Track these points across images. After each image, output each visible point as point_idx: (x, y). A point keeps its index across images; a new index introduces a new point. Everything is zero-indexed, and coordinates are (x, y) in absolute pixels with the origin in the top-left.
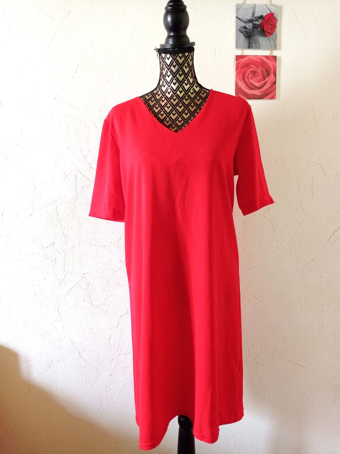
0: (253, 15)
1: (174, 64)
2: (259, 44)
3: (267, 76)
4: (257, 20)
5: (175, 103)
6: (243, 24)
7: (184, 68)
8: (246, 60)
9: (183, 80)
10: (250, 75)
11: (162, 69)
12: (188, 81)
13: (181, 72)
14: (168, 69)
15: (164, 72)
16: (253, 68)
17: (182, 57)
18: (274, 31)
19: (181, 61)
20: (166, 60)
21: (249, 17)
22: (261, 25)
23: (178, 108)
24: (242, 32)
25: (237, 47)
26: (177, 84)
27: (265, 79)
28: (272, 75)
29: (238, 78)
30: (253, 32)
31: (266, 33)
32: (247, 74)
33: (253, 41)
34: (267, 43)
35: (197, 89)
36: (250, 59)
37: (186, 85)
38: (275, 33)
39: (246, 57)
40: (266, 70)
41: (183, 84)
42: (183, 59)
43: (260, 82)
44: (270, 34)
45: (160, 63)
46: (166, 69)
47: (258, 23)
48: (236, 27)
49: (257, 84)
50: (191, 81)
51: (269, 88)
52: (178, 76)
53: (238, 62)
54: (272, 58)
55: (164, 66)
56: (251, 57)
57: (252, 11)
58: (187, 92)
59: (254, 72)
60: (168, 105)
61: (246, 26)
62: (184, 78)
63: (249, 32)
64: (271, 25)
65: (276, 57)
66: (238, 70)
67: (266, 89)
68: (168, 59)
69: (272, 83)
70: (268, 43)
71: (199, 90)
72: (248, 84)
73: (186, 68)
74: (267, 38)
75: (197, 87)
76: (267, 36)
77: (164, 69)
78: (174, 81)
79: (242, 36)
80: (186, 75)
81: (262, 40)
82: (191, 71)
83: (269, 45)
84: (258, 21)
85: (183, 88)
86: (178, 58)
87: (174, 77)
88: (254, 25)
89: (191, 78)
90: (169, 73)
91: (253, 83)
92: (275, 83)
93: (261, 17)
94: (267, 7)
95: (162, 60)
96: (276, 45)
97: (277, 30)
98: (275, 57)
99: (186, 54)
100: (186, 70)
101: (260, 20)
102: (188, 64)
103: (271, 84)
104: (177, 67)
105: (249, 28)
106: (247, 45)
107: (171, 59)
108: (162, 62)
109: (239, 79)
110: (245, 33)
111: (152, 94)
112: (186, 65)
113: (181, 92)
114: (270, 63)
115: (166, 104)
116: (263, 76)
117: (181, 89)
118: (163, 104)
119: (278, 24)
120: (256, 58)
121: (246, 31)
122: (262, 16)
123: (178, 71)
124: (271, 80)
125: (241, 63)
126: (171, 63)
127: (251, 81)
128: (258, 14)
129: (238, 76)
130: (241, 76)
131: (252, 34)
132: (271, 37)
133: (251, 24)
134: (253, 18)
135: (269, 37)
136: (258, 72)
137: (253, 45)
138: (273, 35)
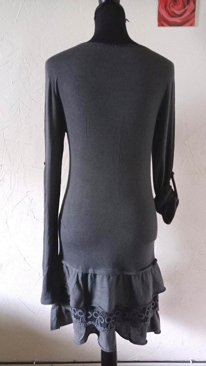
3: (187, 5)
10: (172, 4)
27: (185, 7)
28: (192, 3)
32: (168, 4)
43: (181, 10)
49: (178, 13)
51: (189, 16)
59: (175, 1)
67: (186, 17)
72: (170, 12)
91: (174, 11)
92: (194, 10)
103: (190, 12)
109: (162, 7)
116: (184, 4)
124: (191, 8)
127: (172, 9)
129: (161, 5)
130: (163, 4)
136: (178, 1)
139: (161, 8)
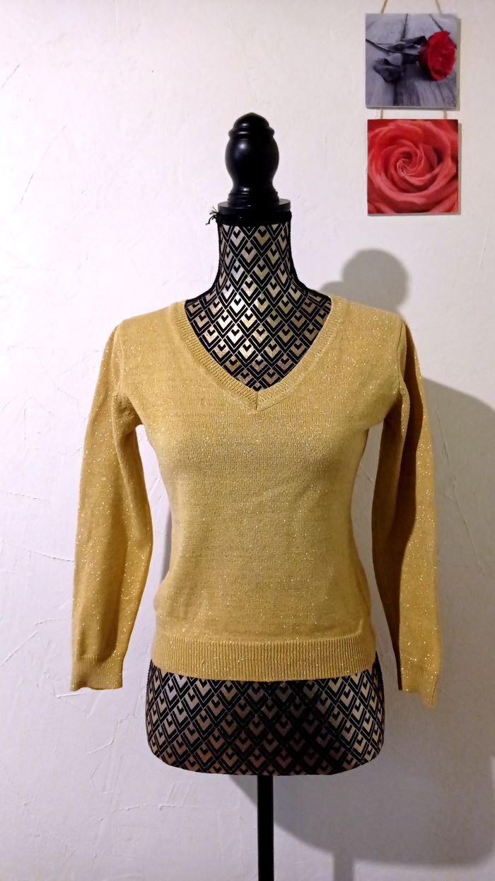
0: (403, 37)
1: (249, 245)
2: (417, 94)
3: (439, 163)
4: (412, 47)
5: (248, 324)
6: (381, 55)
7: (269, 253)
8: (390, 130)
9: (267, 279)
10: (400, 161)
11: (223, 255)
12: (278, 278)
13: (261, 263)
14: (237, 256)
15: (228, 261)
16: (407, 146)
17: (265, 232)
18: (450, 69)
19: (262, 240)
20: (233, 238)
21: (394, 39)
22: (420, 57)
23: (255, 334)
24: (378, 71)
25: (370, 103)
26: (254, 286)
27: (432, 168)
28: (449, 162)
29: (373, 167)
30: (405, 71)
31: (432, 73)
32: (393, 159)
33: (403, 91)
34: (434, 94)
35: (296, 296)
36: (398, 128)
37: (274, 287)
38: (451, 73)
39: (389, 124)
40: (436, 151)
41: (266, 284)
42: (267, 236)
43: (423, 175)
44: (442, 74)
45: (220, 242)
46: (231, 254)
47: (414, 52)
48: (367, 61)
49: (416, 181)
50: (283, 278)
51: (442, 189)
52: (256, 269)
53: (372, 134)
54: (446, 124)
55: (228, 249)
56: (400, 123)
57: (399, 28)
58: (274, 301)
59: (408, 156)
60: (235, 328)
61: (390, 58)
62: (268, 274)
63: (396, 71)
64: (443, 56)
65: (456, 122)
66: (373, 151)
67: (437, 192)
68: (237, 235)
69: (448, 179)
70: (437, 93)
71: (301, 296)
72: (396, 178)
73: (274, 253)
74: (433, 83)
75: (295, 291)
76: (434, 80)
77: (228, 255)
78: (249, 280)
79: (379, 81)
80: (273, 268)
81: (423, 88)
82: (283, 259)
83: (439, 98)
84: (415, 48)
85: (268, 294)
86: (257, 235)
87: (249, 272)
88: (406, 56)
89: (283, 273)
90: (237, 264)
91: (408, 178)
92: (455, 177)
93: (421, 40)
94: (433, 19)
95: (224, 237)
96: (454, 98)
98: (454, 124)
99: (275, 226)
100: (274, 259)
101: (419, 46)
102: (278, 245)
103: (445, 181)
104: (254, 252)
105: (395, 64)
106: (389, 97)
107: (242, 235)
108: (224, 241)
109: (377, 170)
110: (387, 74)
111: (201, 302)
112: (274, 247)
113: (262, 302)
114: (444, 135)
115: (230, 326)
116: (429, 162)
117: (262, 296)
118: (224, 325)
120: (412, 124)
121: (387, 70)
122: (423, 38)
123: (255, 259)
124: (446, 171)
125: (381, 135)
126: (243, 243)
127: (402, 174)
128: (413, 34)
129: (374, 163)
130: (380, 162)
131: (402, 74)
132: (442, 81)
133: (398, 55)
134: (404, 43)
135: (439, 82)
136: (416, 155)
137: (405, 98)
138: (448, 76)
139: (374, 171)
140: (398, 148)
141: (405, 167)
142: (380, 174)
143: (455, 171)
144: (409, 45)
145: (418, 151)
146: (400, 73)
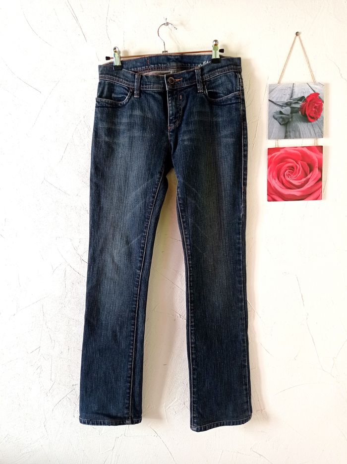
0: (292, 97)
2: (299, 132)
3: (310, 172)
6: (278, 109)
10: (287, 172)
16: (291, 163)
18: (320, 115)
21: (286, 99)
22: (301, 108)
24: (276, 119)
25: (270, 137)
27: (307, 176)
28: (317, 170)
29: (271, 175)
30: (292, 118)
31: (309, 117)
32: (283, 171)
33: (291, 130)
34: (310, 130)
36: (287, 152)
38: (321, 117)
39: (281, 150)
40: (309, 165)
43: (301, 179)
44: (315, 118)
47: (298, 106)
48: (269, 113)
49: (296, 183)
51: (311, 186)
53: (270, 156)
54: (316, 149)
56: (287, 150)
57: (290, 92)
59: (292, 168)
61: (282, 110)
63: (287, 118)
64: (316, 108)
65: (322, 147)
66: (271, 166)
67: (308, 188)
69: (316, 181)
70: (312, 130)
72: (284, 182)
74: (309, 124)
76: (310, 122)
79: (276, 124)
81: (303, 126)
83: (312, 133)
84: (299, 103)
88: (292, 108)
91: (291, 181)
92: (320, 180)
93: (302, 98)
94: (309, 85)
96: (322, 132)
97: (324, 113)
98: (320, 148)
101: (301, 102)
103: (314, 182)
105: (286, 113)
106: (283, 135)
109: (273, 177)
110: (281, 119)
114: (314, 156)
116: (305, 171)
119: (324, 106)
120: (295, 150)
121: (281, 117)
122: (303, 97)
124: (315, 176)
125: (276, 157)
127: (288, 179)
128: (297, 95)
129: (271, 173)
130: (275, 173)
131: (290, 120)
132: (315, 123)
133: (288, 108)
134: (292, 101)
135: (313, 123)
136: (297, 168)
137: (291, 134)
138: (318, 119)
139: (271, 177)
140: (286, 164)
141: (290, 175)
142: (275, 179)
143: (320, 176)
144: (295, 102)
145: (297, 165)
146: (289, 119)
